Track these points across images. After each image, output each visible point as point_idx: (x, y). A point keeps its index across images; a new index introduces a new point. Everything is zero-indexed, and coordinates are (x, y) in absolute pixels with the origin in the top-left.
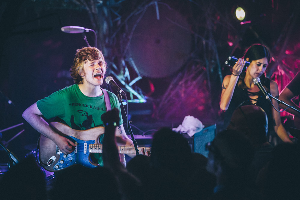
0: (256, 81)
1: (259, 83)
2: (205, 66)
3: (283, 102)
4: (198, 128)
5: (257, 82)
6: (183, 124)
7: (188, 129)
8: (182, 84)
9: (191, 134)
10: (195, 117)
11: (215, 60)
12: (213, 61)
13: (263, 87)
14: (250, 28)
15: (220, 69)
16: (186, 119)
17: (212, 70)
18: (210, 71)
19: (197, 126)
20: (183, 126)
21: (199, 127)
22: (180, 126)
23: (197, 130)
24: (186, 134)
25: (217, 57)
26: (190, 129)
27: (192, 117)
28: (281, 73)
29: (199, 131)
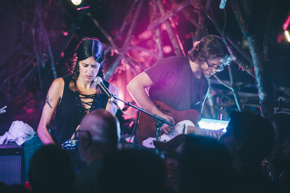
0: (98, 81)
1: (101, 83)
2: (35, 61)
3: (130, 104)
4: (29, 135)
5: (99, 83)
6: (10, 131)
7: (16, 137)
8: (7, 82)
9: (20, 143)
10: (25, 122)
11: (47, 53)
12: (45, 54)
13: (106, 88)
14: (89, 14)
15: (53, 64)
16: (14, 124)
17: (44, 65)
18: (41, 66)
19: (27, 132)
20: (9, 133)
21: (30, 133)
22: (6, 133)
23: (27, 138)
24: (14, 142)
25: (50, 49)
26: (19, 136)
27: (21, 122)
28: (125, 67)
29: (30, 139)
